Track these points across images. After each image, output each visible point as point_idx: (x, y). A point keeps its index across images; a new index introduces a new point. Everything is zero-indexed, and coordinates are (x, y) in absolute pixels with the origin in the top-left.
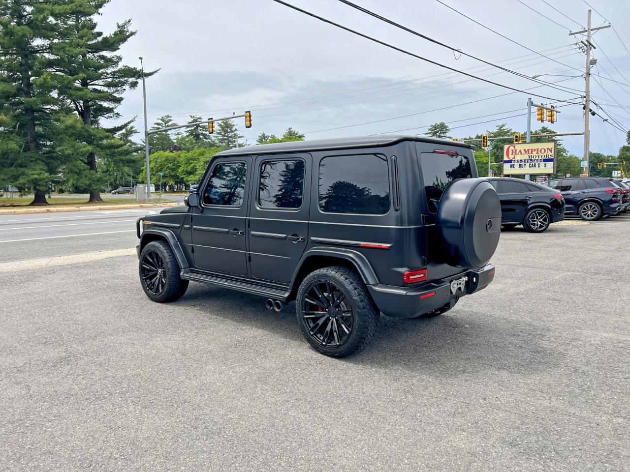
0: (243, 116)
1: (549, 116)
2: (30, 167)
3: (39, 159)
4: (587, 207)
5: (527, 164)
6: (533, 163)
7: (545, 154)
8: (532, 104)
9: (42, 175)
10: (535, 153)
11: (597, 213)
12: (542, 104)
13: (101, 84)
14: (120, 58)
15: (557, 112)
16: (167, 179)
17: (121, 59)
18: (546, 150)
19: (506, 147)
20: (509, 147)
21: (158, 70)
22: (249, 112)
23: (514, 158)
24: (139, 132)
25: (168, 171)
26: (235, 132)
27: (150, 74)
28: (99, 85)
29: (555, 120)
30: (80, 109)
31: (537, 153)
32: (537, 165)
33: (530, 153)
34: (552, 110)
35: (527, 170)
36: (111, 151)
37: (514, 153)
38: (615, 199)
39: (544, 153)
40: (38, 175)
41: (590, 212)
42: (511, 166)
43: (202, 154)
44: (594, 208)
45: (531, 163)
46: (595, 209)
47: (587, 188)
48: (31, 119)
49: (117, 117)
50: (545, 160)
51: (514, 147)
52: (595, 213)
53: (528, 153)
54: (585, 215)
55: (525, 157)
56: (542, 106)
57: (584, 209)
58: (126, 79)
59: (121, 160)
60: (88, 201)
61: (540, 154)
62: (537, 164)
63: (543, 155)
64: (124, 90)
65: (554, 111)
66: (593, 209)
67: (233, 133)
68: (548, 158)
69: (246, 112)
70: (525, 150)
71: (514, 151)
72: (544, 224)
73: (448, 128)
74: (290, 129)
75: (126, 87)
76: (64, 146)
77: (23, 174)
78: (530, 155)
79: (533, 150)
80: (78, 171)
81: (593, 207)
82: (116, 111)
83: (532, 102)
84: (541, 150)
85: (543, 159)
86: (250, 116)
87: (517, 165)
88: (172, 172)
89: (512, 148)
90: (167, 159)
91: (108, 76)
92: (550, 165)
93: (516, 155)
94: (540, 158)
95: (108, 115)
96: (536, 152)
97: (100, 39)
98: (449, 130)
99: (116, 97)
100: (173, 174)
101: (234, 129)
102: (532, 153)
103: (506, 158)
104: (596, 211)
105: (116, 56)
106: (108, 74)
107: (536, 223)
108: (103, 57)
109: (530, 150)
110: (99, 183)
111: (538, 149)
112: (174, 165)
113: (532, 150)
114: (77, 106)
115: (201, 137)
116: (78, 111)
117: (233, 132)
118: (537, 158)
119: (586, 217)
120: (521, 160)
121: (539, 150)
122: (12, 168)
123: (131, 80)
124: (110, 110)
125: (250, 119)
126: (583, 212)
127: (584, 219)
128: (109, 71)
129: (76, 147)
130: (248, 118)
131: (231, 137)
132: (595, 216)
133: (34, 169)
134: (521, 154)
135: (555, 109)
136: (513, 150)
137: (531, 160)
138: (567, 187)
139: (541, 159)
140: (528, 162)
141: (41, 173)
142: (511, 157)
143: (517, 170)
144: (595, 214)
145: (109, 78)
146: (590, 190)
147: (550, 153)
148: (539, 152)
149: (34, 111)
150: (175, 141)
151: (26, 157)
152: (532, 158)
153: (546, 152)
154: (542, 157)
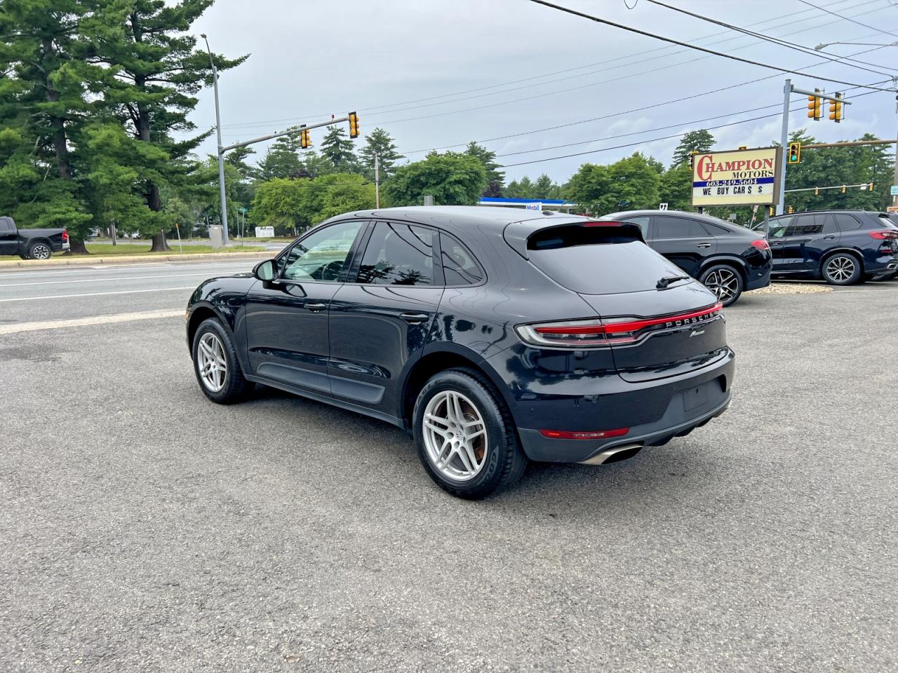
0: (345, 120)
1: (831, 111)
2: (54, 201)
3: (68, 190)
4: (837, 262)
5: (731, 188)
6: (741, 186)
7: (760, 170)
8: (790, 88)
9: (69, 213)
10: (743, 168)
11: (852, 272)
12: (817, 90)
13: (164, 78)
14: (193, 41)
15: (845, 103)
16: (284, 218)
17: (195, 41)
18: (763, 162)
19: (698, 158)
20: (704, 157)
21: (246, 57)
22: (354, 113)
23: (710, 177)
24: (255, 153)
25: (286, 208)
26: (392, 150)
27: (235, 63)
28: (160, 81)
29: (842, 117)
30: (135, 116)
31: (748, 168)
33: (736, 168)
34: (836, 100)
35: (731, 198)
36: (175, 176)
37: (710, 170)
38: (886, 248)
39: (759, 167)
40: (64, 213)
41: (840, 271)
42: (705, 192)
43: (330, 182)
44: (849, 263)
45: (738, 186)
46: (850, 266)
47: (839, 230)
48: (58, 131)
49: (188, 128)
50: (761, 181)
51: (711, 158)
52: (850, 272)
53: (733, 169)
54: (833, 275)
55: (728, 175)
56: (817, 93)
57: (832, 265)
58: (202, 70)
59: (190, 191)
60: (150, 249)
61: (752, 169)
62: (747, 187)
63: (757, 172)
64: (200, 87)
65: (840, 102)
66: (846, 265)
67: (388, 152)
68: (764, 177)
69: (350, 114)
70: (728, 163)
71: (710, 166)
72: (730, 292)
73: (712, 139)
74: (473, 144)
75: (201, 83)
76: (99, 171)
77: (44, 211)
78: (736, 172)
79: (741, 164)
80: (122, 207)
81: (846, 262)
82: (188, 118)
83: (792, 86)
85: (758, 180)
86: (356, 121)
87: (714, 190)
88: (292, 208)
89: (707, 160)
90: (285, 190)
91: (174, 67)
92: (769, 188)
93: (713, 173)
94: (753, 177)
95: (175, 125)
96: (745, 166)
97: (159, 11)
98: (713, 141)
99: (186, 98)
100: (292, 212)
101: (389, 145)
102: (739, 169)
103: (697, 179)
104: (851, 268)
105: (187, 37)
106: (173, 63)
107: (717, 289)
108: (164, 39)
109: (736, 164)
110: (153, 226)
111: (749, 162)
112: (293, 200)
113: (739, 163)
114: (131, 113)
115: (343, 157)
116: (134, 119)
117: (387, 149)
118: (747, 177)
119: (834, 279)
120: (721, 182)
121: (751, 163)
122: (30, 204)
123: (208, 72)
124: (180, 118)
125: (356, 124)
126: (830, 271)
127: (829, 283)
128: (175, 60)
129: (115, 173)
130: (353, 123)
131: (385, 157)
132: (849, 277)
133: (58, 206)
134: (722, 170)
135: (842, 97)
136: (708, 165)
137: (737, 181)
138: (815, 227)
139: (753, 180)
140: (732, 184)
141: (68, 211)
142: (705, 176)
143: (714, 199)
144: (849, 274)
145: (175, 69)
146: (844, 234)
147: (768, 168)
148: (751, 167)
149: (63, 120)
150: (305, 164)
151: (50, 187)
152: (740, 178)
153: (763, 166)
154: (755, 175)
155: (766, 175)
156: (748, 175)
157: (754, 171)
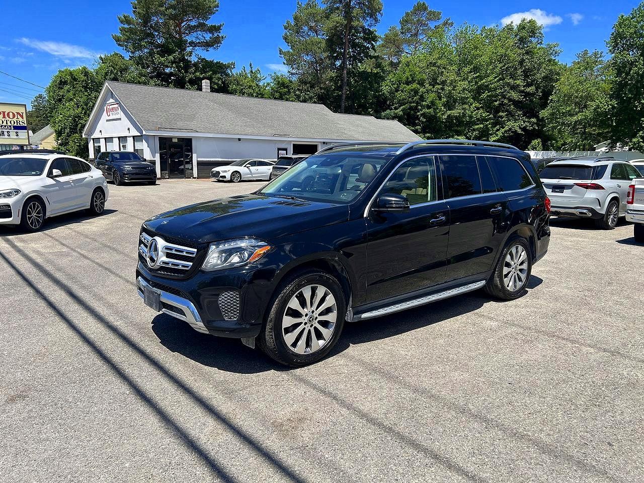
7: (15, 119)
18: (16, 114)
31: (4, 117)
32: (6, 133)
61: (8, 119)
62: (6, 131)
63: (13, 121)
84: (8, 114)
85: (14, 126)
92: (23, 133)
96: (2, 116)
111: (4, 113)
121: (6, 114)
139: (10, 126)
147: (21, 119)
148: (6, 116)
153: (16, 117)
154: (11, 122)
155: (20, 124)
156: (5, 122)
157: (10, 120)
